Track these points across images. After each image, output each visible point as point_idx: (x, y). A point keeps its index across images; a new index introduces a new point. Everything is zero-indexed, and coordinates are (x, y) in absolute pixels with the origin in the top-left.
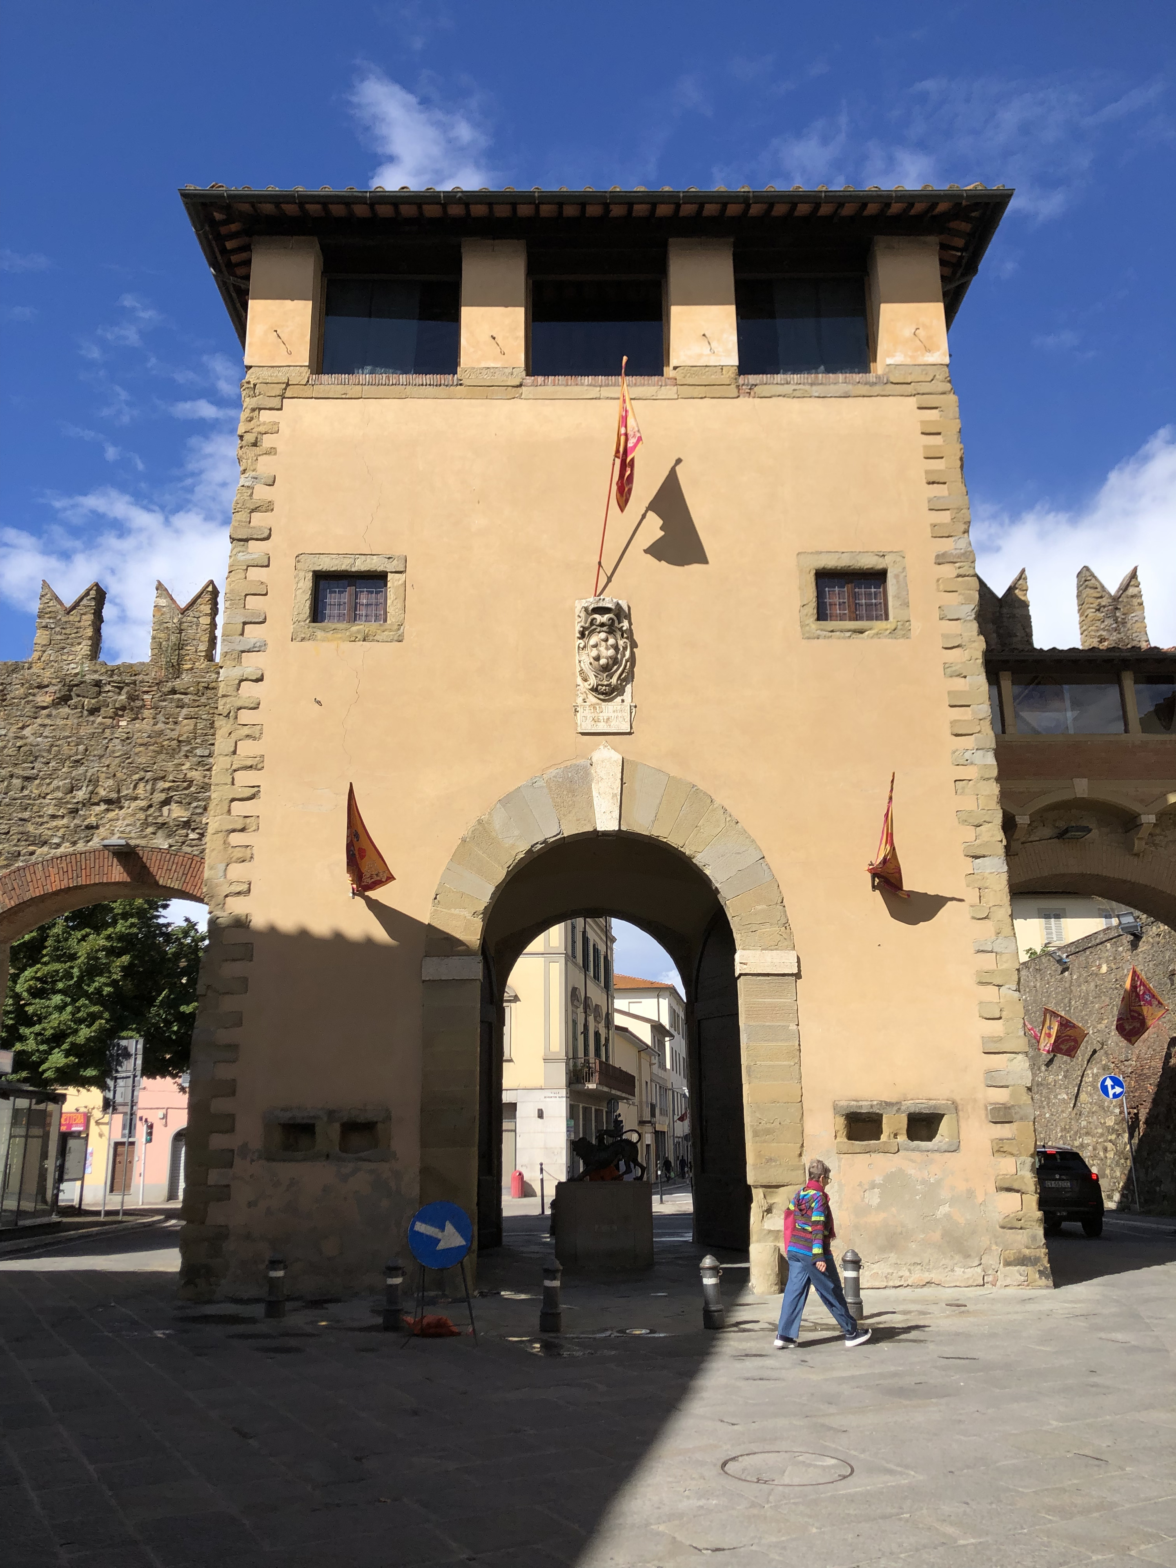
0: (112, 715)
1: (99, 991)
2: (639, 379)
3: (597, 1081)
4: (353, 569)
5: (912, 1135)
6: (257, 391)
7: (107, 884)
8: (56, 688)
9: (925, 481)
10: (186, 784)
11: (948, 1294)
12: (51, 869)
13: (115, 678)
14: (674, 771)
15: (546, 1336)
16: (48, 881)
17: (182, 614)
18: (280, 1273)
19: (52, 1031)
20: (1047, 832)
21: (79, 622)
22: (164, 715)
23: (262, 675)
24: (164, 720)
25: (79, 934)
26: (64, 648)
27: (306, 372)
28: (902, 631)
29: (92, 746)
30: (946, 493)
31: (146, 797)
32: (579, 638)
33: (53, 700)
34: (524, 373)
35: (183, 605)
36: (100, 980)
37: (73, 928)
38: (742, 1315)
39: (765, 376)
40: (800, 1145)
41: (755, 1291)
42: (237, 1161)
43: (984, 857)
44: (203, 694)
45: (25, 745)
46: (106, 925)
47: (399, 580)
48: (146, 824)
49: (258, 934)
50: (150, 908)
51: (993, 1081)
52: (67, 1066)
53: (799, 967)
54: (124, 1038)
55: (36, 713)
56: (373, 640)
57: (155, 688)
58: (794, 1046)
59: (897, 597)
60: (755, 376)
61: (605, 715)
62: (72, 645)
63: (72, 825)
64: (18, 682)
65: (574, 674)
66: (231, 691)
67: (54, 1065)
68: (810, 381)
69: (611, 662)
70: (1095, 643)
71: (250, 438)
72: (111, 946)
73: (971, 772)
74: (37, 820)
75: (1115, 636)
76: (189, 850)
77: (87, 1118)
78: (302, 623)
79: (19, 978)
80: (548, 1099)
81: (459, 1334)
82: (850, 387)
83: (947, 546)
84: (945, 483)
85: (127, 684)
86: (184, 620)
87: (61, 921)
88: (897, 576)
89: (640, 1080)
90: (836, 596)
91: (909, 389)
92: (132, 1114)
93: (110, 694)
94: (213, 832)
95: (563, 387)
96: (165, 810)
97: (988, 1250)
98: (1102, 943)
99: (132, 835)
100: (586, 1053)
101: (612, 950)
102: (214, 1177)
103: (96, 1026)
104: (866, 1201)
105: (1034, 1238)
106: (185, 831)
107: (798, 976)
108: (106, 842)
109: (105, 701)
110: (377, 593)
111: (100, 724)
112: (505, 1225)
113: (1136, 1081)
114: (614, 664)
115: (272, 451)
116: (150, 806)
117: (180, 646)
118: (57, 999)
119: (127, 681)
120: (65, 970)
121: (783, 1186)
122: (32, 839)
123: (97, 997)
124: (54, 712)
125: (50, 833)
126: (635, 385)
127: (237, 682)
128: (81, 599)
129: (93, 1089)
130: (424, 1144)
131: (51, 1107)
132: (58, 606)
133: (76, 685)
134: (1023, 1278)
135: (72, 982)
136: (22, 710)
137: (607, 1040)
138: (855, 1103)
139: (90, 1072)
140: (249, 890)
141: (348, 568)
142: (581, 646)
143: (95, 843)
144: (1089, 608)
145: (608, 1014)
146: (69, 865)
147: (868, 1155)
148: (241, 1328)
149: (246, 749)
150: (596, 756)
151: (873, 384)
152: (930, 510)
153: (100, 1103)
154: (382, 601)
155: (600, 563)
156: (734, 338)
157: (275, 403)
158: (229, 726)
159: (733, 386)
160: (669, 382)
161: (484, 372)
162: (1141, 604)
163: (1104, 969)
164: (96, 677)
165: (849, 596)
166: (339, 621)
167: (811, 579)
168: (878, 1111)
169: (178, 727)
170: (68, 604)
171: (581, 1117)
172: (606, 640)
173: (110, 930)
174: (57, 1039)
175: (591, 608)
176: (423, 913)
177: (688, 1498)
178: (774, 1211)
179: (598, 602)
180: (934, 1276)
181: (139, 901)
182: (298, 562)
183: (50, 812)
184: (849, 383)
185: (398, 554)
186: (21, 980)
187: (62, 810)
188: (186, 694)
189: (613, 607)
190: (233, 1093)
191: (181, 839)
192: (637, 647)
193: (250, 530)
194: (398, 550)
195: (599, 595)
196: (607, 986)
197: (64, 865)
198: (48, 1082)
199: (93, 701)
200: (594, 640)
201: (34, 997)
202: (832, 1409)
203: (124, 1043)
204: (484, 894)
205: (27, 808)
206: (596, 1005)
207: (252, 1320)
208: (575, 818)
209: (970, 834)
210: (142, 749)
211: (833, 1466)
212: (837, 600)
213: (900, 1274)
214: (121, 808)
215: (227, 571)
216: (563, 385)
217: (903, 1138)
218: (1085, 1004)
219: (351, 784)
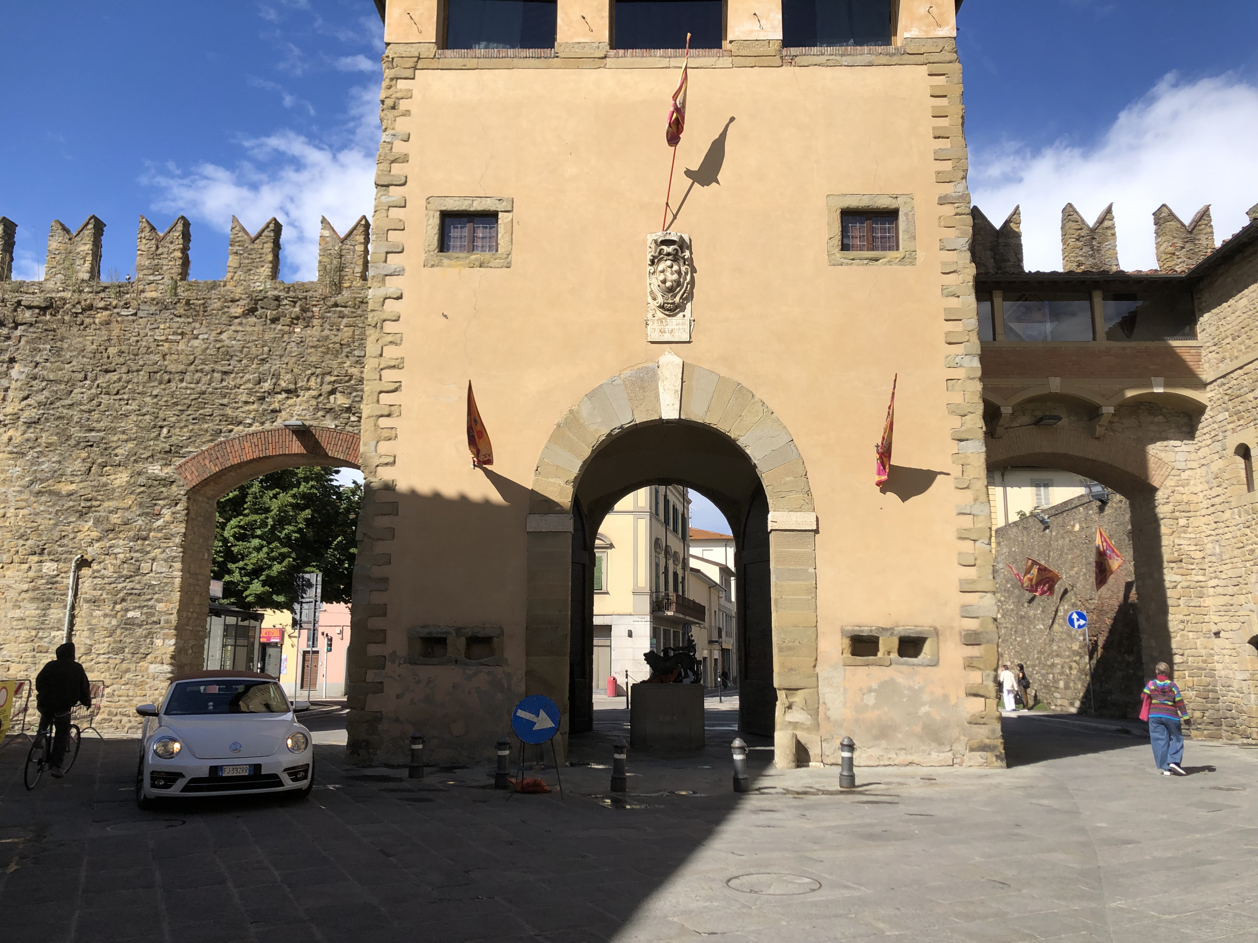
0: (289, 323)
1: (288, 537)
2: (701, 51)
3: (675, 610)
4: (472, 209)
5: (902, 653)
6: (395, 64)
7: (289, 455)
8: (245, 302)
9: (932, 136)
10: (347, 378)
11: (925, 771)
12: (245, 443)
13: (291, 294)
14: (724, 372)
15: (614, 794)
16: (244, 453)
17: (342, 242)
18: (420, 747)
19: (252, 566)
20: (1025, 419)
21: (262, 249)
22: (329, 324)
23: (402, 294)
24: (329, 327)
25: (271, 493)
26: (250, 270)
27: (433, 48)
28: (909, 259)
29: (274, 347)
30: (949, 146)
31: (317, 388)
32: (650, 265)
33: (243, 312)
34: (608, 47)
35: (342, 236)
36: (289, 528)
37: (267, 488)
38: (764, 782)
39: (804, 48)
40: (814, 659)
41: (777, 766)
42: (388, 663)
43: (967, 440)
44: (359, 307)
45: (223, 346)
46: (292, 486)
47: (507, 218)
48: (317, 409)
49: (402, 495)
50: (327, 474)
51: (966, 613)
52: (263, 593)
53: (817, 524)
54: (307, 572)
55: (230, 321)
56: (487, 267)
57: (322, 302)
58: (811, 584)
59: (907, 231)
60: (796, 49)
61: (670, 327)
62: (257, 267)
63: (261, 409)
64: (216, 297)
65: (645, 294)
66: (377, 306)
67: (254, 592)
68: (840, 52)
69: (675, 285)
70: (1073, 267)
71: (389, 102)
72: (297, 503)
73: (960, 373)
74: (234, 405)
75: (1091, 261)
76: (351, 429)
77: (282, 632)
78: (432, 253)
79: (226, 526)
80: (636, 623)
81: (550, 791)
82: (874, 57)
83: (948, 189)
84: (948, 138)
85: (300, 299)
86: (343, 248)
87: (256, 483)
88: (906, 214)
89: (710, 609)
90: (857, 230)
91: (921, 59)
92: (314, 630)
93: (287, 307)
94: (366, 416)
95: (639, 59)
96: (332, 398)
97: (957, 739)
98: (1076, 507)
99: (307, 417)
100: (666, 588)
101: (688, 509)
102: (371, 676)
103: (285, 563)
104: (865, 701)
105: (993, 731)
106: (347, 415)
107: (816, 531)
108: (287, 423)
109: (283, 312)
110: (491, 228)
111: (280, 330)
112: (594, 715)
113: (1097, 616)
114: (678, 286)
115: (407, 113)
116: (320, 395)
117: (341, 269)
118: (256, 542)
119: (300, 297)
120: (262, 520)
121: (801, 689)
122: (230, 420)
123: (287, 541)
124: (244, 321)
125: (244, 415)
126: (698, 56)
127: (382, 299)
128: (263, 231)
129: (285, 610)
130: (528, 654)
131: (253, 623)
132: (246, 237)
133: (261, 300)
134: (983, 761)
135: (266, 530)
136: (219, 319)
137: (683, 578)
138: (858, 628)
139: (281, 599)
140: (395, 462)
141: (467, 208)
142: (652, 271)
143: (279, 423)
144: (1070, 238)
145: (684, 559)
146: (259, 440)
147: (867, 667)
148: (392, 785)
149: (390, 352)
150: (663, 360)
151: (891, 55)
152: (936, 160)
153: (290, 622)
154: (495, 235)
155: (667, 204)
156: (780, 17)
157: (409, 73)
158: (377, 334)
159: (778, 57)
160: (725, 53)
161: (576, 46)
162: (1114, 234)
163: (1077, 527)
164: (276, 293)
165: (867, 231)
166: (461, 251)
167: (837, 217)
168: (876, 635)
169: (340, 334)
170: (253, 234)
171: (662, 637)
172: (671, 267)
173: (295, 490)
174: (256, 573)
175: (659, 240)
176: (527, 481)
177: (698, 901)
178: (794, 707)
179: (665, 236)
180: (915, 758)
181: (317, 469)
182: (429, 203)
183: (244, 399)
184: (873, 54)
185: (507, 197)
186: (228, 527)
187: (252, 398)
188: (345, 307)
189: (677, 240)
190: (385, 614)
191: (345, 421)
192: (696, 272)
193: (390, 178)
194: (507, 194)
195: (666, 230)
196: (684, 538)
197: (255, 440)
198: (250, 605)
199: (274, 312)
200: (662, 266)
201: (238, 541)
202: (816, 847)
203: (307, 576)
204: (574, 467)
205: (225, 396)
206: (675, 552)
207: (401, 780)
208: (645, 409)
209: (956, 422)
210: (313, 350)
211: (807, 883)
212: (857, 234)
213: (889, 756)
214: (298, 396)
215: (373, 211)
216: (639, 56)
217: (894, 655)
218: (1061, 555)
219: (470, 381)
